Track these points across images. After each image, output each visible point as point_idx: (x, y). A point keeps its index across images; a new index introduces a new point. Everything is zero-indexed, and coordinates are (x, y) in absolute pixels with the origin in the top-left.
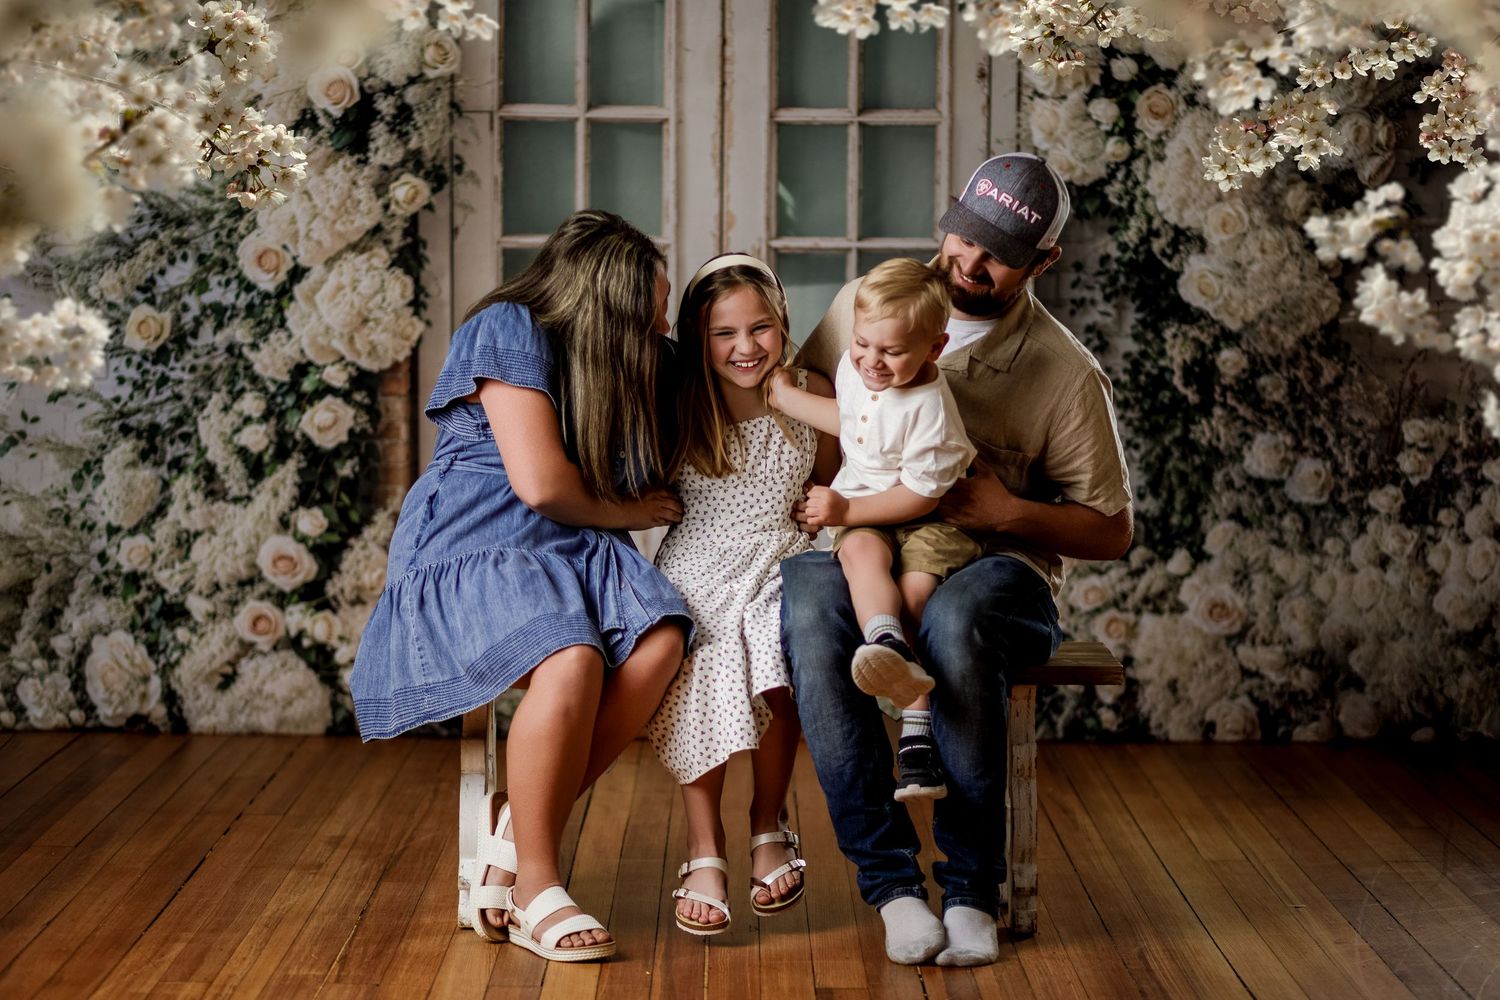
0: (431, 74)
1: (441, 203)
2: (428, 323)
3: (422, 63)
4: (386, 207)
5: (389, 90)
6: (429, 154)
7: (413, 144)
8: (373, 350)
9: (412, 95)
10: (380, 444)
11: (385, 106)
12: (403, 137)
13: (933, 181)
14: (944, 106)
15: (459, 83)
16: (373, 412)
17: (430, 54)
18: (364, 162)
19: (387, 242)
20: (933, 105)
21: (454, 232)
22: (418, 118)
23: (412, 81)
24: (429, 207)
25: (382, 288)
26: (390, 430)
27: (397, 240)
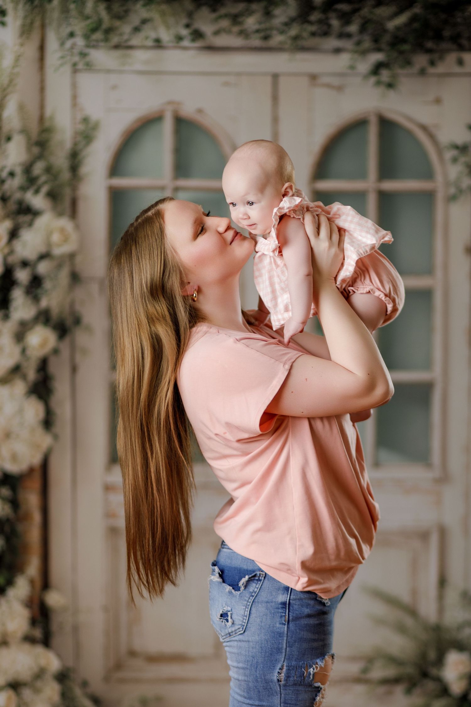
0: (57, 251)
1: (65, 347)
2: (56, 437)
3: (49, 244)
4: (24, 351)
5: (25, 264)
6: (55, 312)
7: (44, 303)
8: (14, 458)
9: (43, 268)
10: (20, 528)
11: (22, 276)
12: (36, 299)
13: (430, 330)
14: (439, 273)
15: (79, 259)
16: (15, 503)
17: (56, 238)
18: (6, 317)
19: (24, 377)
20: (429, 271)
21: (74, 369)
22: (47, 285)
23: (43, 257)
24: (56, 351)
25: (20, 411)
26: (27, 517)
27: (32, 375)
